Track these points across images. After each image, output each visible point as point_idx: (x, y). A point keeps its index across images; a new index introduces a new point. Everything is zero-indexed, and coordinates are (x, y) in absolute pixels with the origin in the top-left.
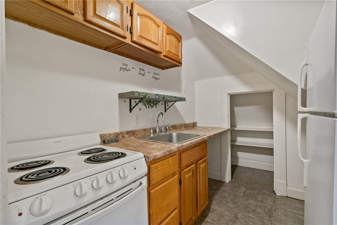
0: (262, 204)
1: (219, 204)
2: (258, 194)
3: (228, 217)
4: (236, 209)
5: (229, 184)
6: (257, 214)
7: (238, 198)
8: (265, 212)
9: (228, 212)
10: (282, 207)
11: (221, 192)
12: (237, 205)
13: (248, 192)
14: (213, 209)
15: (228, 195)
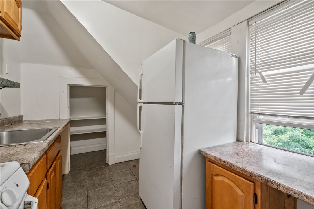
0: (103, 176)
1: (68, 196)
2: (97, 171)
3: (82, 202)
4: (86, 191)
5: (70, 174)
6: (103, 185)
7: (83, 182)
8: (107, 180)
9: (80, 197)
10: (115, 171)
11: (65, 186)
12: (85, 187)
13: (89, 173)
14: (64, 205)
15: (73, 184)
